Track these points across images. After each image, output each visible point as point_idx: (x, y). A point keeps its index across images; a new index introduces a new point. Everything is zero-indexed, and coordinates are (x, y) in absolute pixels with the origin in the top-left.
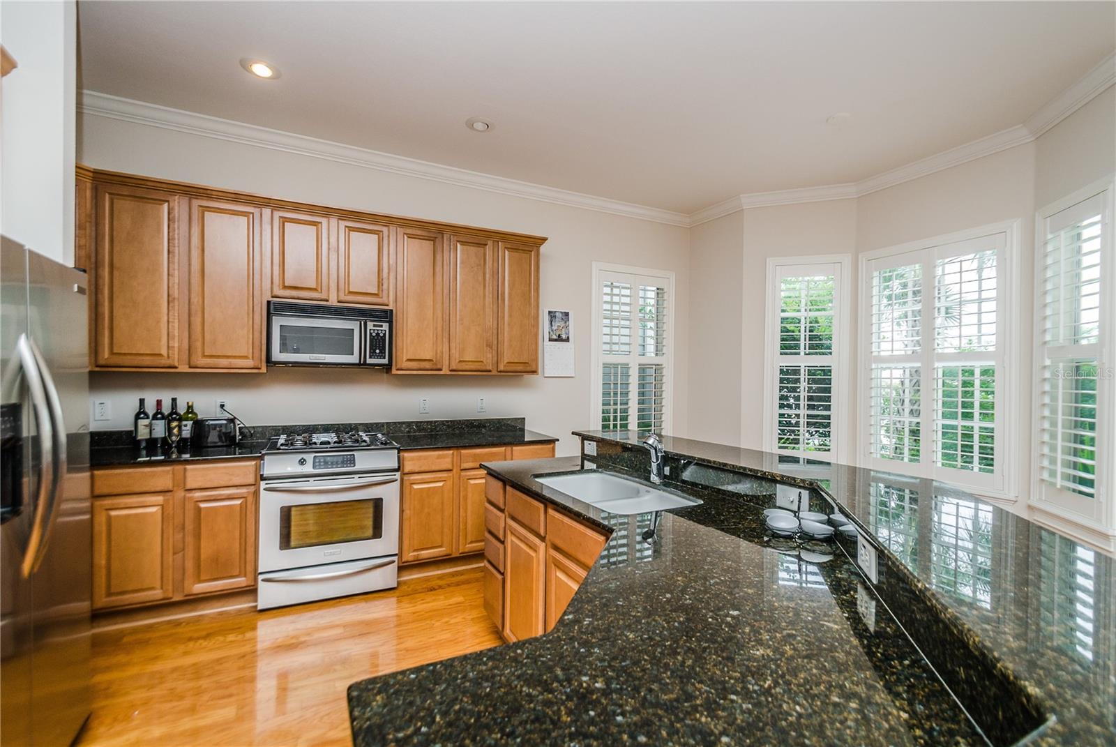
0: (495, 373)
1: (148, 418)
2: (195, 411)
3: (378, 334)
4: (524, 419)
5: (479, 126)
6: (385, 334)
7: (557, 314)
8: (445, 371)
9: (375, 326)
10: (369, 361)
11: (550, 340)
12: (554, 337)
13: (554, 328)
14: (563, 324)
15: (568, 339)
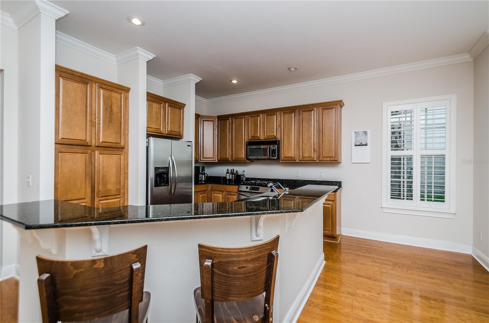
0: (318, 161)
1: (229, 173)
2: (238, 172)
3: (274, 149)
4: (341, 182)
5: (292, 69)
6: (276, 149)
7: (360, 133)
8: (297, 161)
9: (273, 146)
10: (271, 158)
11: (355, 145)
12: (358, 144)
13: (358, 140)
14: (363, 137)
15: (366, 145)
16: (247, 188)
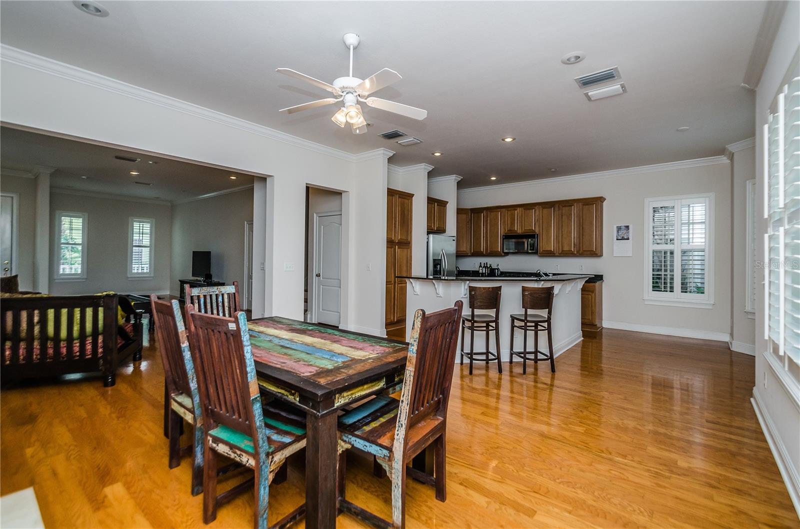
0: (578, 255)
1: (482, 267)
2: (492, 266)
3: (532, 243)
4: (603, 276)
7: (622, 227)
8: (557, 254)
9: (531, 240)
10: (529, 252)
11: (617, 239)
12: (620, 238)
13: (620, 234)
14: (625, 231)
15: (628, 239)
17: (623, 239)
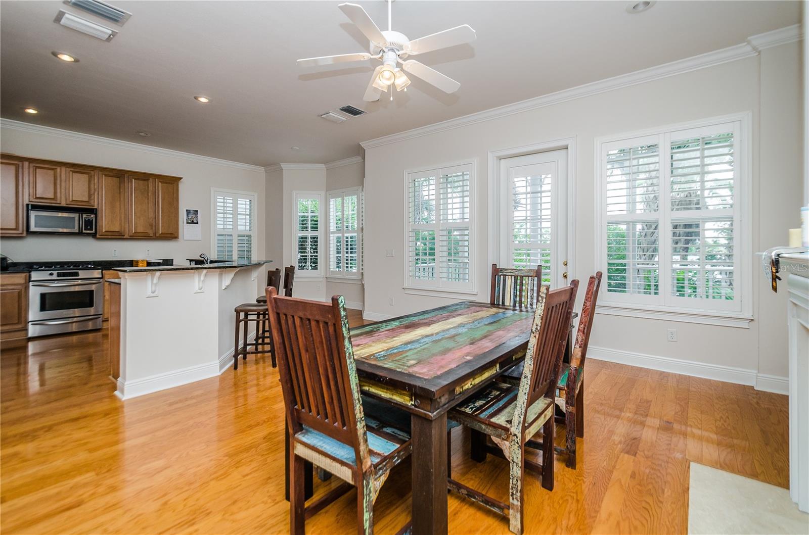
0: (154, 237)
3: (89, 220)
5: (142, 134)
6: (92, 220)
7: (191, 211)
8: (125, 236)
9: (87, 216)
10: (84, 231)
11: (187, 223)
12: (190, 222)
13: (190, 218)
14: (194, 216)
15: (197, 223)
16: (51, 274)
17: (193, 222)
